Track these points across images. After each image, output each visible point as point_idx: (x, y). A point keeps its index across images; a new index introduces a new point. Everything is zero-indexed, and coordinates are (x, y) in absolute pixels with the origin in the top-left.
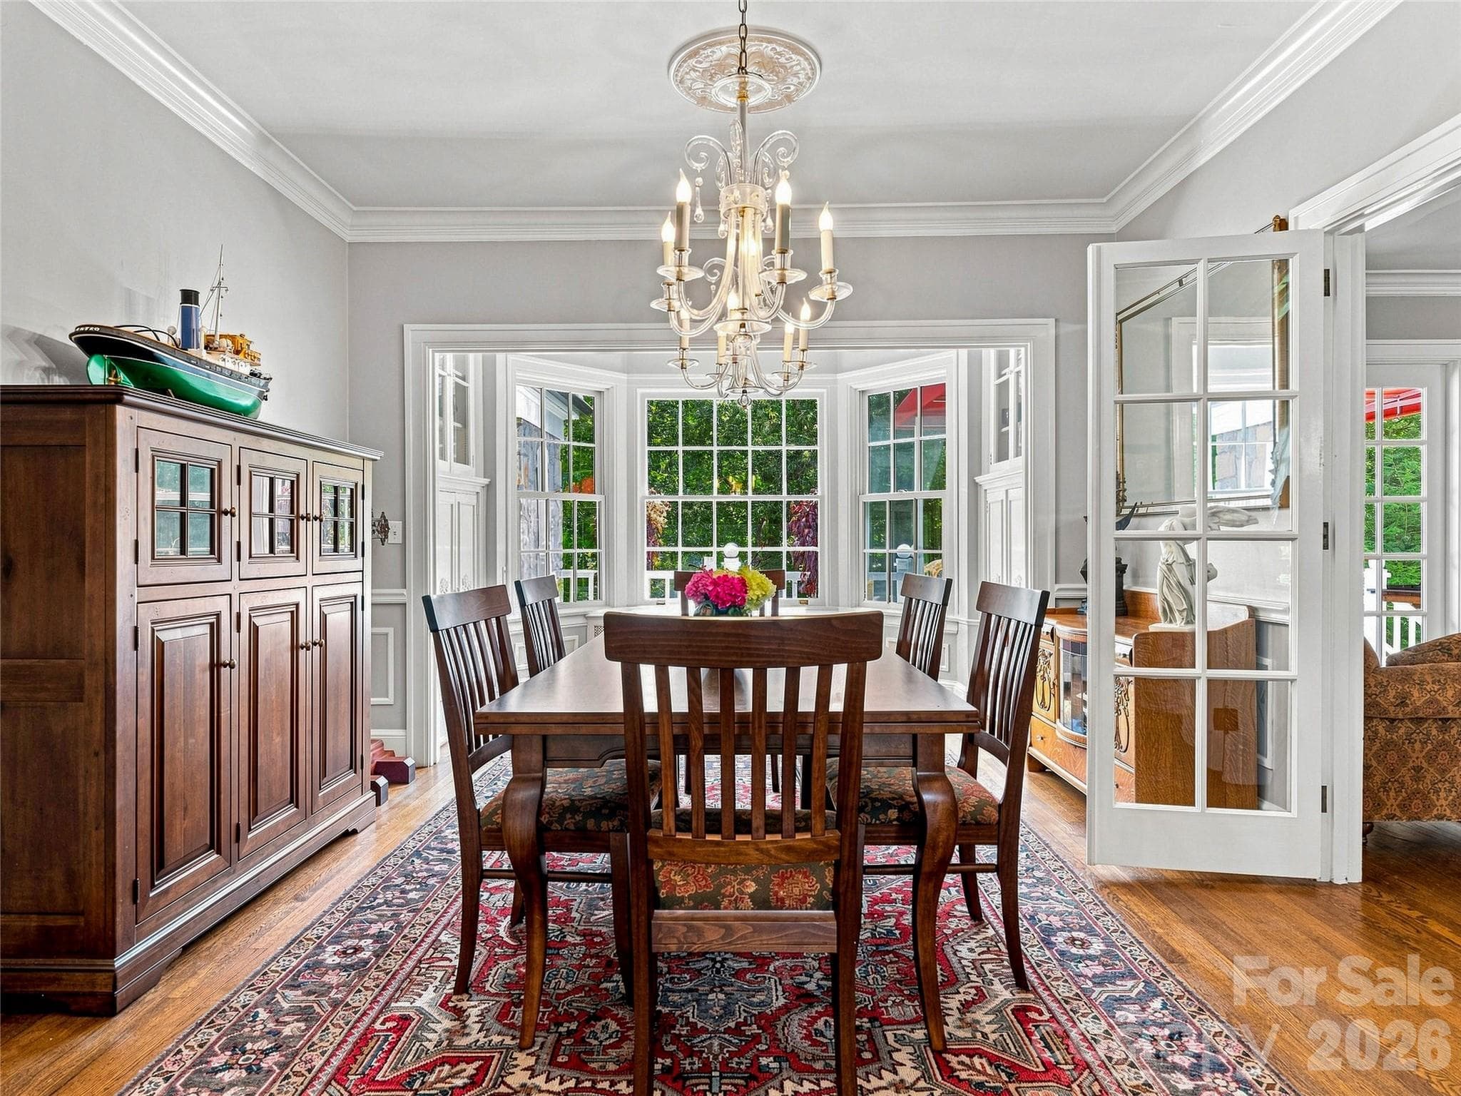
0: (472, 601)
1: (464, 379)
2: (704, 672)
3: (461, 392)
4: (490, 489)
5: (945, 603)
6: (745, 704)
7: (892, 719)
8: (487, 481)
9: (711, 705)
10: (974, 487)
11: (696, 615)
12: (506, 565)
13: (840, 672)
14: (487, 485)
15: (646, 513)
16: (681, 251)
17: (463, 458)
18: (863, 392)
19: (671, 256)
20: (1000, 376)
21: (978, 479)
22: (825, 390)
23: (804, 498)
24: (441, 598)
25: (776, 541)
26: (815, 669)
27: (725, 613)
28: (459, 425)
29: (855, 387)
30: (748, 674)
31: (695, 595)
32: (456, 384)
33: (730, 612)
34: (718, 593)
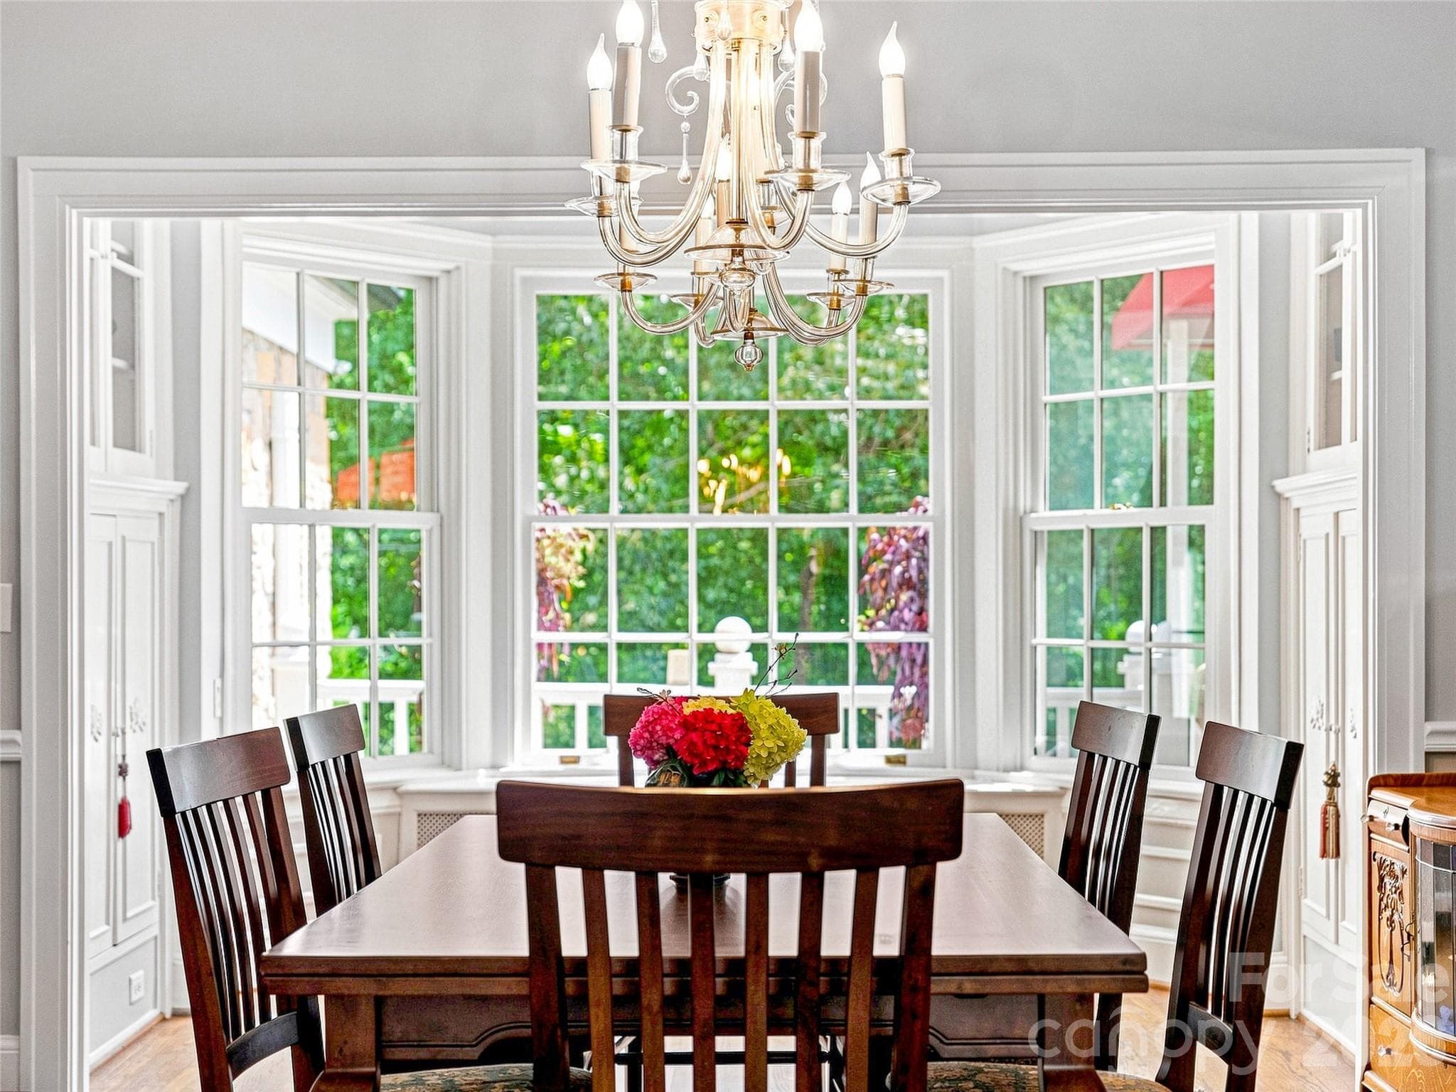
0: (221, 758)
1: (130, 259)
2: (666, 882)
3: (125, 288)
4: (188, 502)
5: (1145, 763)
6: (732, 944)
7: (995, 967)
8: (180, 487)
9: (676, 945)
10: (1274, 501)
11: (648, 785)
12: (222, 676)
13: (892, 881)
14: (183, 497)
15: (535, 555)
16: (625, 130)
17: (128, 438)
18: (1033, 279)
19: (605, 138)
20: (1330, 256)
21: (1280, 485)
22: (945, 274)
23: (899, 521)
24: (176, 752)
25: (835, 620)
26: (850, 875)
27: (707, 784)
28: (121, 364)
29: (1014, 267)
30: (737, 883)
31: (646, 752)
32: (115, 271)
33: (715, 782)
34: (692, 744)
